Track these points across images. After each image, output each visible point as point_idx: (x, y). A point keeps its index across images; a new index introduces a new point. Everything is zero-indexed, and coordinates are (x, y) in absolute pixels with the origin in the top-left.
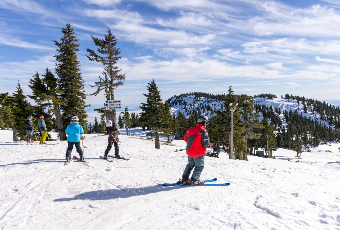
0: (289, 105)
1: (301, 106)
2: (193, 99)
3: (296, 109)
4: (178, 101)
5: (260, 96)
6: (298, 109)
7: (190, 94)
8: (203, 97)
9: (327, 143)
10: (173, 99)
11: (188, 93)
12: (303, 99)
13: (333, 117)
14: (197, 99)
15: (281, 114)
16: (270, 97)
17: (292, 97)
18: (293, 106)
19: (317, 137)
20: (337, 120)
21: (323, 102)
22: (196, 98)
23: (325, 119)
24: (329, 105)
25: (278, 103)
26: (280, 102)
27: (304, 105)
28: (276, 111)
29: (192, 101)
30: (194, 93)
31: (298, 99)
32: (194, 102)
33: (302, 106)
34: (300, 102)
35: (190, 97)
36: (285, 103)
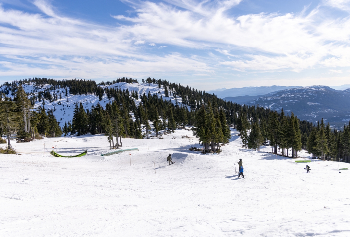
0: (149, 89)
1: (162, 90)
2: (32, 87)
3: (157, 93)
4: (10, 89)
5: (119, 81)
6: (159, 93)
7: (29, 81)
8: (48, 84)
9: (185, 127)
10: (2, 87)
11: (26, 79)
12: (165, 83)
13: (196, 101)
14: (38, 86)
15: (139, 99)
16: (130, 81)
17: (154, 81)
18: (153, 90)
19: (172, 120)
20: (200, 103)
21: (186, 87)
22: (36, 86)
23: (188, 103)
24: (192, 90)
25: (137, 87)
26: (139, 86)
27: (166, 88)
28: (133, 96)
29: (30, 89)
30: (35, 79)
31: (160, 82)
32: (34, 91)
33: (164, 90)
34: (162, 86)
35: (29, 84)
36: (145, 87)
